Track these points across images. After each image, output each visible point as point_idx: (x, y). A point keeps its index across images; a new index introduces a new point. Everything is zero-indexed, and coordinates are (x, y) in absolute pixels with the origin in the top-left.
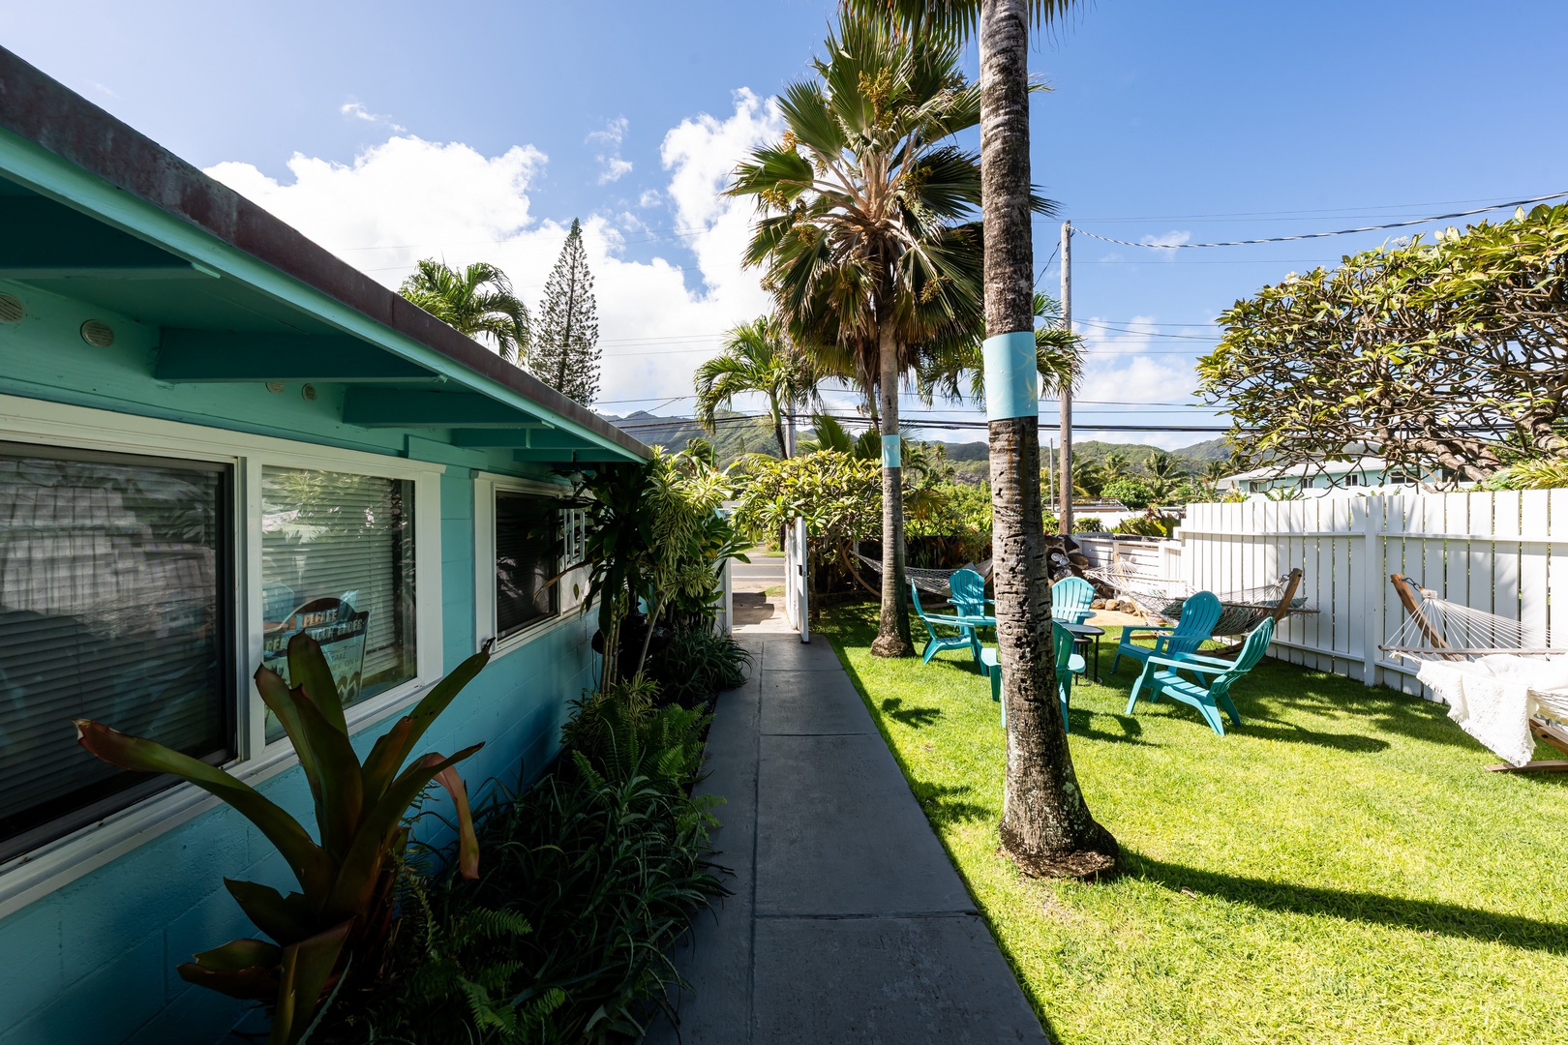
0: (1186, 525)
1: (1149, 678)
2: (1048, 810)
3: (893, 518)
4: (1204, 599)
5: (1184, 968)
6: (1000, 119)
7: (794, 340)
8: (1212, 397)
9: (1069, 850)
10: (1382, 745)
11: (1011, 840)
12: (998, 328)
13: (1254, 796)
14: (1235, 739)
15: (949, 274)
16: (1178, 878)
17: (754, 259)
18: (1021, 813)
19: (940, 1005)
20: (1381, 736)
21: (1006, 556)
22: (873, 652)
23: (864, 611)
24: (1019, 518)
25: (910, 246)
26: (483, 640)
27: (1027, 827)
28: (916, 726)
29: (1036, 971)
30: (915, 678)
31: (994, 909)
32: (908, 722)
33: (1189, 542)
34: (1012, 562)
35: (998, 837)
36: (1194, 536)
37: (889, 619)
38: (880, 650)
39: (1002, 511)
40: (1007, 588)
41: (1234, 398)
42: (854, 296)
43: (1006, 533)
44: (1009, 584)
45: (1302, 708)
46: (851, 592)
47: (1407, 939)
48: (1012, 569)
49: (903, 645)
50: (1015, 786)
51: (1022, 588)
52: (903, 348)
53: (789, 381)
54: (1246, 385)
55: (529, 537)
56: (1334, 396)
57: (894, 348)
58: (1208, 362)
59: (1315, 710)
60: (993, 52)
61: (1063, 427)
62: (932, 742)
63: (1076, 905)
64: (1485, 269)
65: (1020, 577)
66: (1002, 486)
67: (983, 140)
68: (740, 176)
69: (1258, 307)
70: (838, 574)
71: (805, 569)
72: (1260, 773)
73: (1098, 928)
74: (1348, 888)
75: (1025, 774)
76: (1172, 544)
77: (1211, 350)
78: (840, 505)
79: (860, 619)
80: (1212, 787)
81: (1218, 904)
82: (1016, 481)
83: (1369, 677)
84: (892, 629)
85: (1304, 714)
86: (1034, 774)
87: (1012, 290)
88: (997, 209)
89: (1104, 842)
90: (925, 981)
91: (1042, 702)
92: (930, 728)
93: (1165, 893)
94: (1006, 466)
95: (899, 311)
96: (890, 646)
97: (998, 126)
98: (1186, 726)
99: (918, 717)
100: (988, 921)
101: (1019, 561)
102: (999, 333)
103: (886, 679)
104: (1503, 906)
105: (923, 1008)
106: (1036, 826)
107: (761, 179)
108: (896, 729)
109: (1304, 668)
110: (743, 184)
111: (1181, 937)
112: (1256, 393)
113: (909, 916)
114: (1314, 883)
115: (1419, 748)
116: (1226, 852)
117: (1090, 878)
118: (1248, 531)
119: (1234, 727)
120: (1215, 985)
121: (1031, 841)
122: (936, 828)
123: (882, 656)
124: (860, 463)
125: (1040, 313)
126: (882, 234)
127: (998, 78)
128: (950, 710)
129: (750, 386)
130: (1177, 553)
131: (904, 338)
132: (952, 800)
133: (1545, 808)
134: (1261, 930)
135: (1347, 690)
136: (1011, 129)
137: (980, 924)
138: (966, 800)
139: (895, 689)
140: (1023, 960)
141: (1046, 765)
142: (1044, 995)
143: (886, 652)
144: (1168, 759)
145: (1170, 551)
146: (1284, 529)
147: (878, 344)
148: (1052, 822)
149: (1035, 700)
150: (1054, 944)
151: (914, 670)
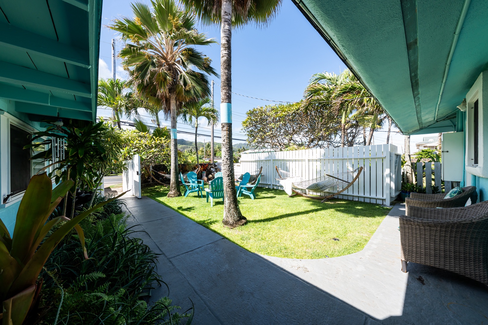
0: (241, 159)
1: (240, 191)
2: (234, 213)
3: (175, 154)
4: (247, 174)
5: (261, 233)
6: (226, 52)
7: (138, 91)
8: (244, 131)
9: (239, 220)
10: (275, 197)
11: (226, 223)
12: (225, 101)
13: (262, 207)
14: (256, 200)
15: (194, 84)
16: (256, 221)
17: (122, 56)
18: (229, 216)
19: (224, 254)
20: (275, 196)
21: (225, 156)
22: (168, 197)
23: (156, 188)
24: (228, 146)
25: (182, 73)
26: (4, 195)
27: (230, 218)
28: (190, 211)
29: (239, 242)
30: (183, 201)
31: (227, 236)
32: (187, 211)
33: (242, 163)
34: (227, 157)
35: (223, 224)
36: (243, 162)
37: (173, 186)
38: (171, 195)
39: (225, 145)
40: (226, 163)
41: (248, 132)
42: (164, 82)
43: (226, 150)
44: (226, 162)
45: (264, 193)
46: (150, 183)
47: (285, 219)
48: (227, 159)
49: (178, 193)
50: (227, 210)
51: (229, 163)
52: (178, 103)
53: (126, 106)
54: (250, 129)
55: (24, 148)
56: (265, 133)
57: (175, 102)
58: (244, 123)
59: (265, 193)
60: (225, 36)
61: (212, 136)
62: (196, 213)
63: (242, 230)
64: (285, 112)
65: (229, 160)
66: (225, 139)
67: (221, 56)
68: (116, 24)
69: (253, 112)
70: (145, 177)
71: (139, 173)
72: (261, 204)
73: (246, 233)
74: (277, 216)
75: (230, 206)
76: (238, 164)
77: (244, 120)
78: (153, 151)
79: (156, 191)
80: (255, 208)
81: (262, 223)
82: (228, 138)
83: (271, 187)
84: (175, 189)
85: (264, 194)
86: (232, 205)
87: (228, 93)
88: (225, 73)
89: (244, 218)
90: (220, 252)
91: (233, 189)
92: (194, 211)
93: (254, 224)
94: (226, 134)
95: (178, 90)
96: (174, 194)
97: (226, 54)
98: (247, 200)
99: (189, 209)
100: (227, 238)
101: (229, 157)
102: (225, 102)
103: (175, 203)
104: (293, 212)
105: (221, 256)
106: (232, 217)
107: (125, 29)
108: (185, 213)
109: (262, 187)
110: (117, 27)
111: (259, 229)
112: (252, 131)
113: (210, 244)
114: (273, 217)
115: (280, 196)
116: (260, 217)
117: (243, 225)
118: (253, 160)
119: (255, 198)
120: (266, 233)
121: (231, 221)
122: (208, 228)
123: (172, 197)
124: (157, 138)
125: (209, 103)
126: (172, 66)
127: (226, 42)
128: (197, 206)
129: (105, 105)
130: (239, 166)
131: (179, 100)
132: (209, 221)
133: (294, 200)
134: (269, 224)
135: (268, 190)
136: (228, 56)
137: (225, 239)
138: (212, 220)
139: (179, 205)
140: (236, 242)
141: (234, 203)
142: (242, 245)
143: (173, 196)
144: (247, 205)
145: (237, 166)
146: (258, 159)
147: (170, 100)
148: (235, 215)
149: (232, 189)
150: (240, 238)
151: (183, 199)
